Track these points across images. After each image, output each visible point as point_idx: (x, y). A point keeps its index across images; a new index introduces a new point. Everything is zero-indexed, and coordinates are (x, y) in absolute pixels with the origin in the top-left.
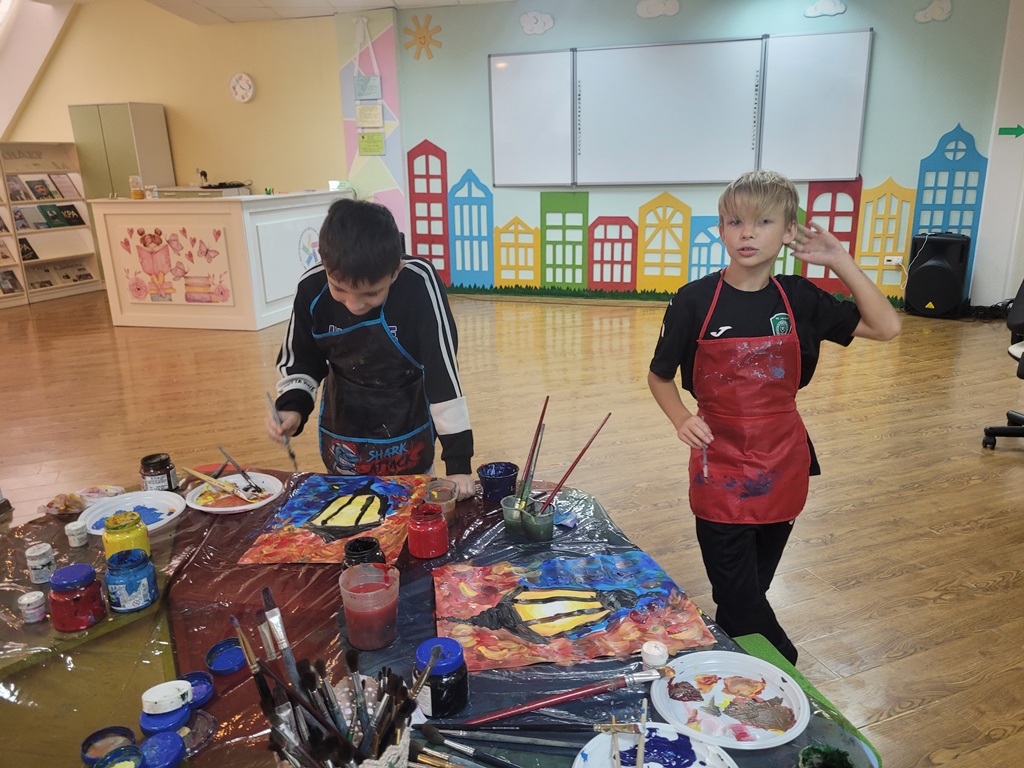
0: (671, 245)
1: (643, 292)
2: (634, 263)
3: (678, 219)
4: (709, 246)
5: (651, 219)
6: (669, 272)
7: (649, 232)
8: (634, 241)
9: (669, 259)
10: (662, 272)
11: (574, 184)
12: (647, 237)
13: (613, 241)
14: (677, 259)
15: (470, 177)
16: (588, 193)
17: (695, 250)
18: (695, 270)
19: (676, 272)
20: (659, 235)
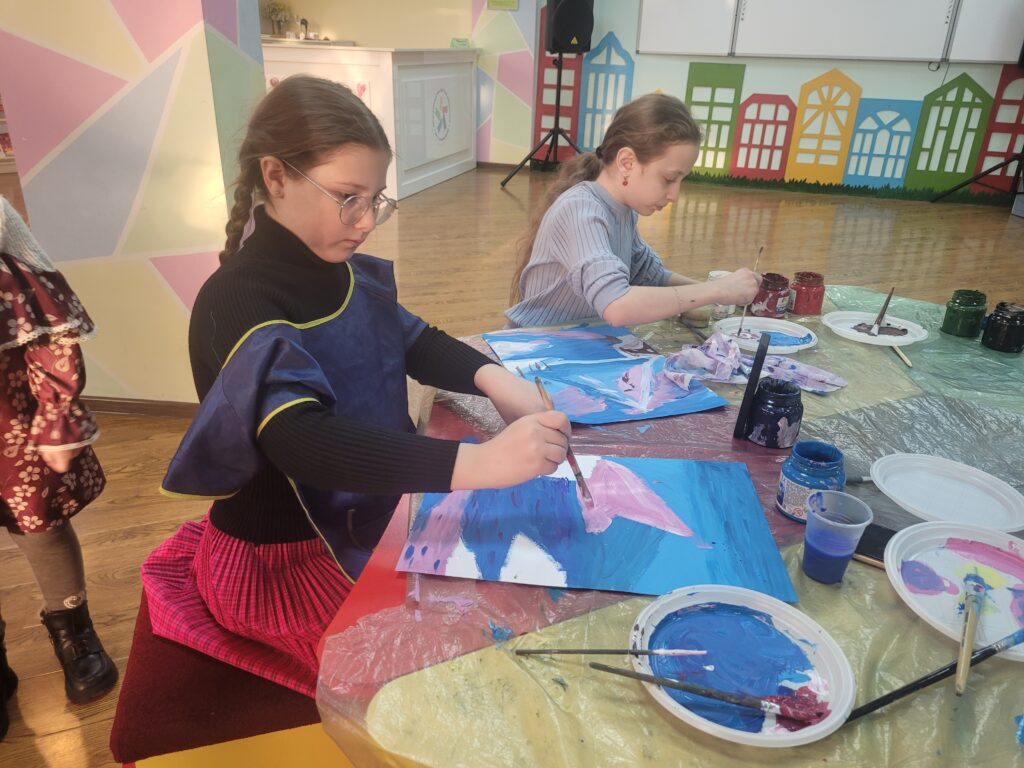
0: (832, 129)
1: (791, 182)
2: (785, 150)
3: (845, 100)
4: (875, 133)
5: (813, 99)
6: (826, 160)
7: (809, 114)
8: (790, 124)
9: (827, 145)
10: (817, 159)
11: (732, 55)
12: (805, 121)
13: (765, 123)
14: (836, 146)
15: (611, 41)
16: (744, 66)
17: (859, 137)
18: (854, 160)
19: (832, 161)
20: (820, 117)
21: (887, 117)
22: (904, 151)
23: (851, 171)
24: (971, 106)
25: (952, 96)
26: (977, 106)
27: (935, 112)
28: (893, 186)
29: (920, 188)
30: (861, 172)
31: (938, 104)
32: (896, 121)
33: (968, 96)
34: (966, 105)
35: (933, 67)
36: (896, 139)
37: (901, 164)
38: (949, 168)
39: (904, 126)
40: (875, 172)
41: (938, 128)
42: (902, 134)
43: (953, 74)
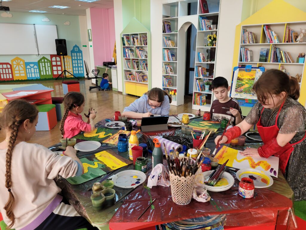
0: (21, 69)
1: (16, 80)
2: (12, 73)
3: (22, 63)
4: (31, 69)
5: (15, 63)
6: (22, 75)
7: (15, 66)
8: (11, 68)
9: (21, 72)
10: (20, 75)
12: (15, 67)
13: (5, 69)
14: (23, 72)
17: (27, 70)
18: (28, 74)
19: (24, 75)
20: (18, 67)
21: (32, 65)
22: (38, 72)
23: (28, 76)
24: (47, 62)
25: (43, 61)
26: (48, 62)
27: (41, 64)
28: (38, 78)
29: (44, 78)
30: (31, 76)
31: (41, 62)
32: (34, 66)
33: (46, 61)
34: (46, 62)
35: (37, 56)
36: (35, 69)
37: (38, 74)
38: (48, 74)
39: (36, 67)
40: (33, 76)
41: (43, 67)
42: (36, 68)
43: (42, 57)
